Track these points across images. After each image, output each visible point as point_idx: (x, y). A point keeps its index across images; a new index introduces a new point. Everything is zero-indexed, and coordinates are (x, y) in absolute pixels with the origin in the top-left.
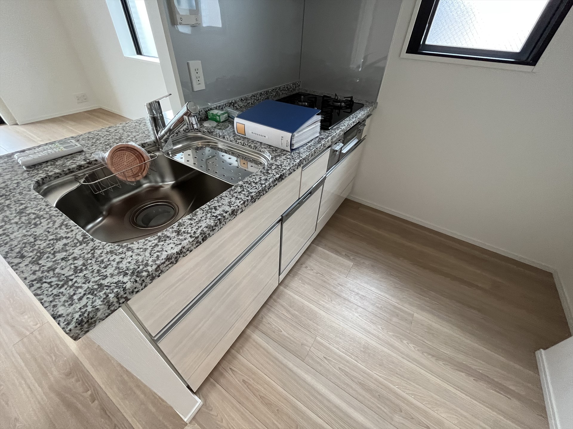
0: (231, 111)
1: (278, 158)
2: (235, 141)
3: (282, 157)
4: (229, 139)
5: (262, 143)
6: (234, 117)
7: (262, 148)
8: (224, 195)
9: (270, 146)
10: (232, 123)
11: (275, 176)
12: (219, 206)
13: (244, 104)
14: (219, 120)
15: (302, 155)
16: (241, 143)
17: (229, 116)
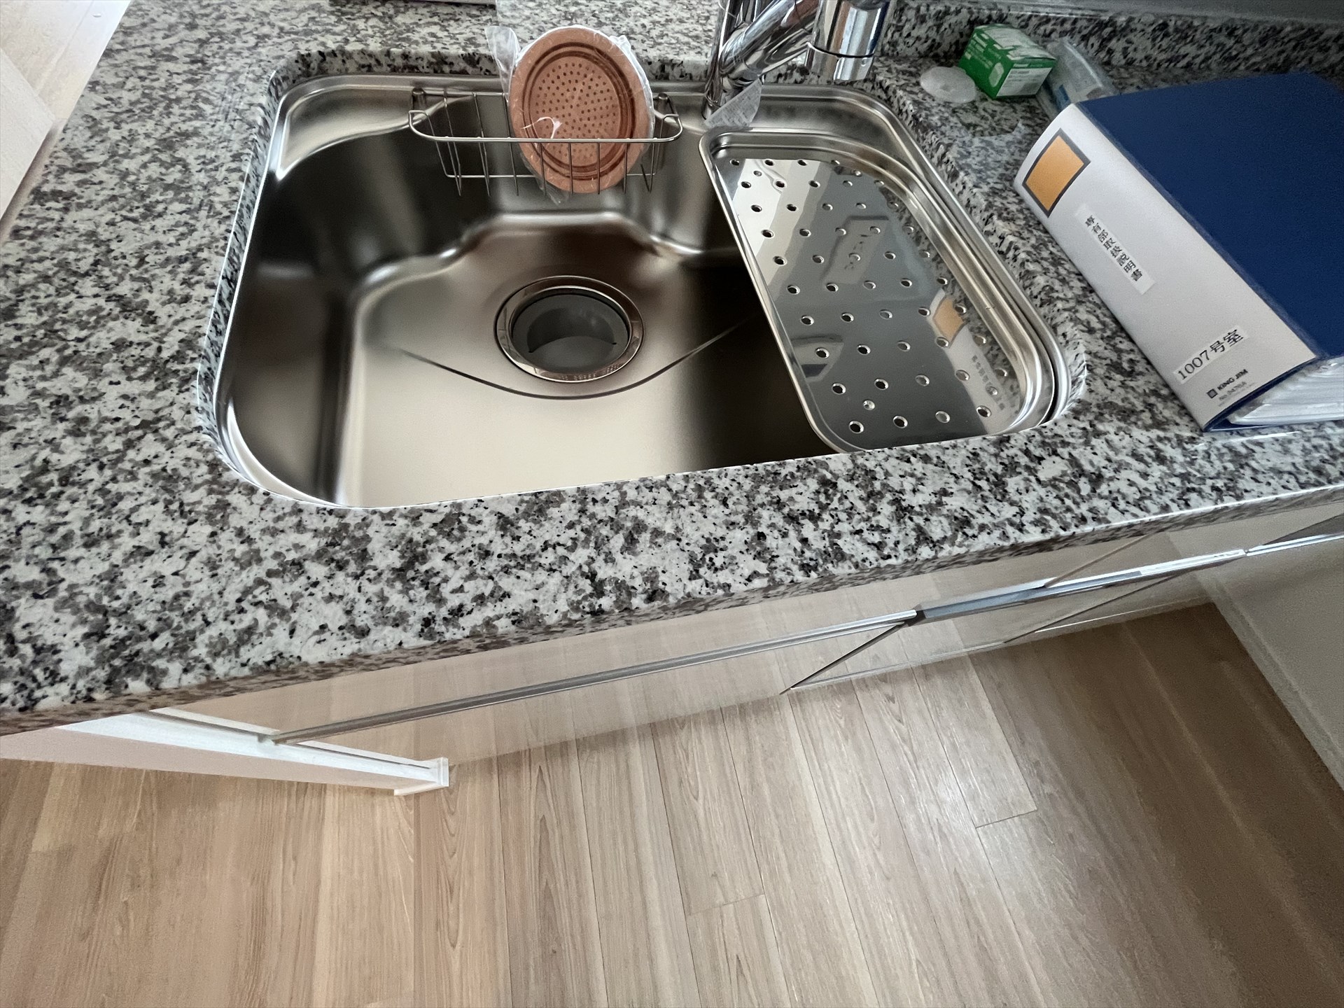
0: (1077, 64)
1: (1109, 427)
2: (986, 215)
3: (1137, 433)
4: (966, 194)
5: (1092, 291)
6: (1067, 101)
7: (1076, 321)
8: (722, 484)
9: (1121, 329)
10: (1039, 122)
11: (1021, 528)
12: (657, 533)
13: (1155, 53)
14: (995, 84)
15: (1251, 485)
16: (1002, 238)
17: (1047, 85)
